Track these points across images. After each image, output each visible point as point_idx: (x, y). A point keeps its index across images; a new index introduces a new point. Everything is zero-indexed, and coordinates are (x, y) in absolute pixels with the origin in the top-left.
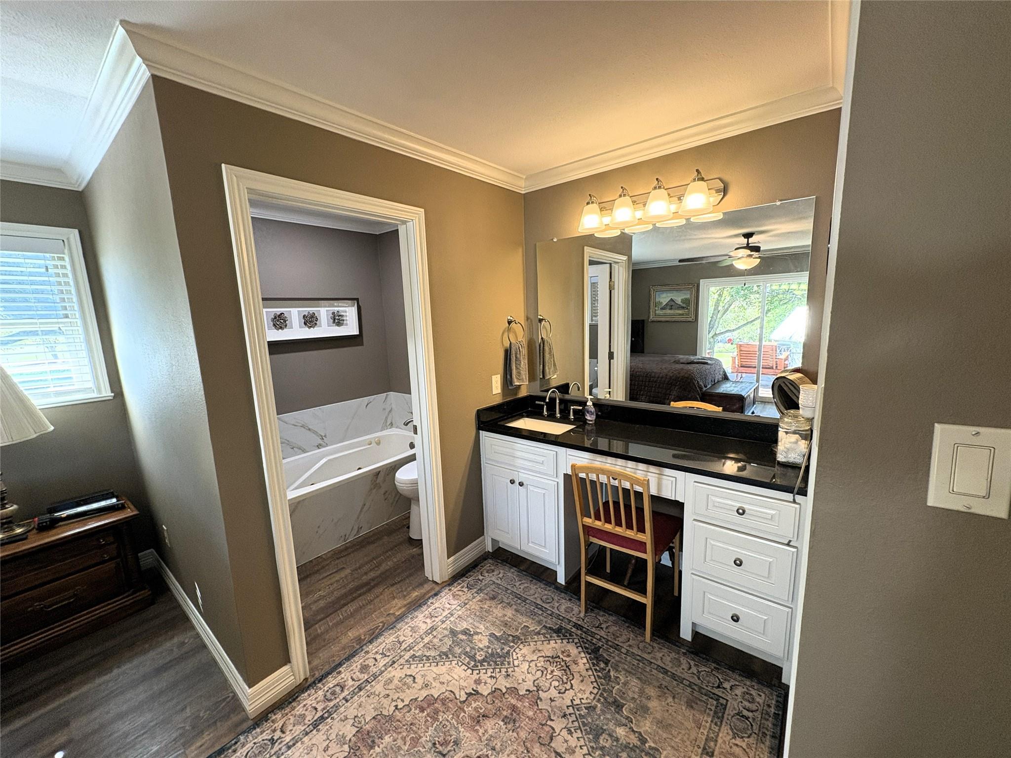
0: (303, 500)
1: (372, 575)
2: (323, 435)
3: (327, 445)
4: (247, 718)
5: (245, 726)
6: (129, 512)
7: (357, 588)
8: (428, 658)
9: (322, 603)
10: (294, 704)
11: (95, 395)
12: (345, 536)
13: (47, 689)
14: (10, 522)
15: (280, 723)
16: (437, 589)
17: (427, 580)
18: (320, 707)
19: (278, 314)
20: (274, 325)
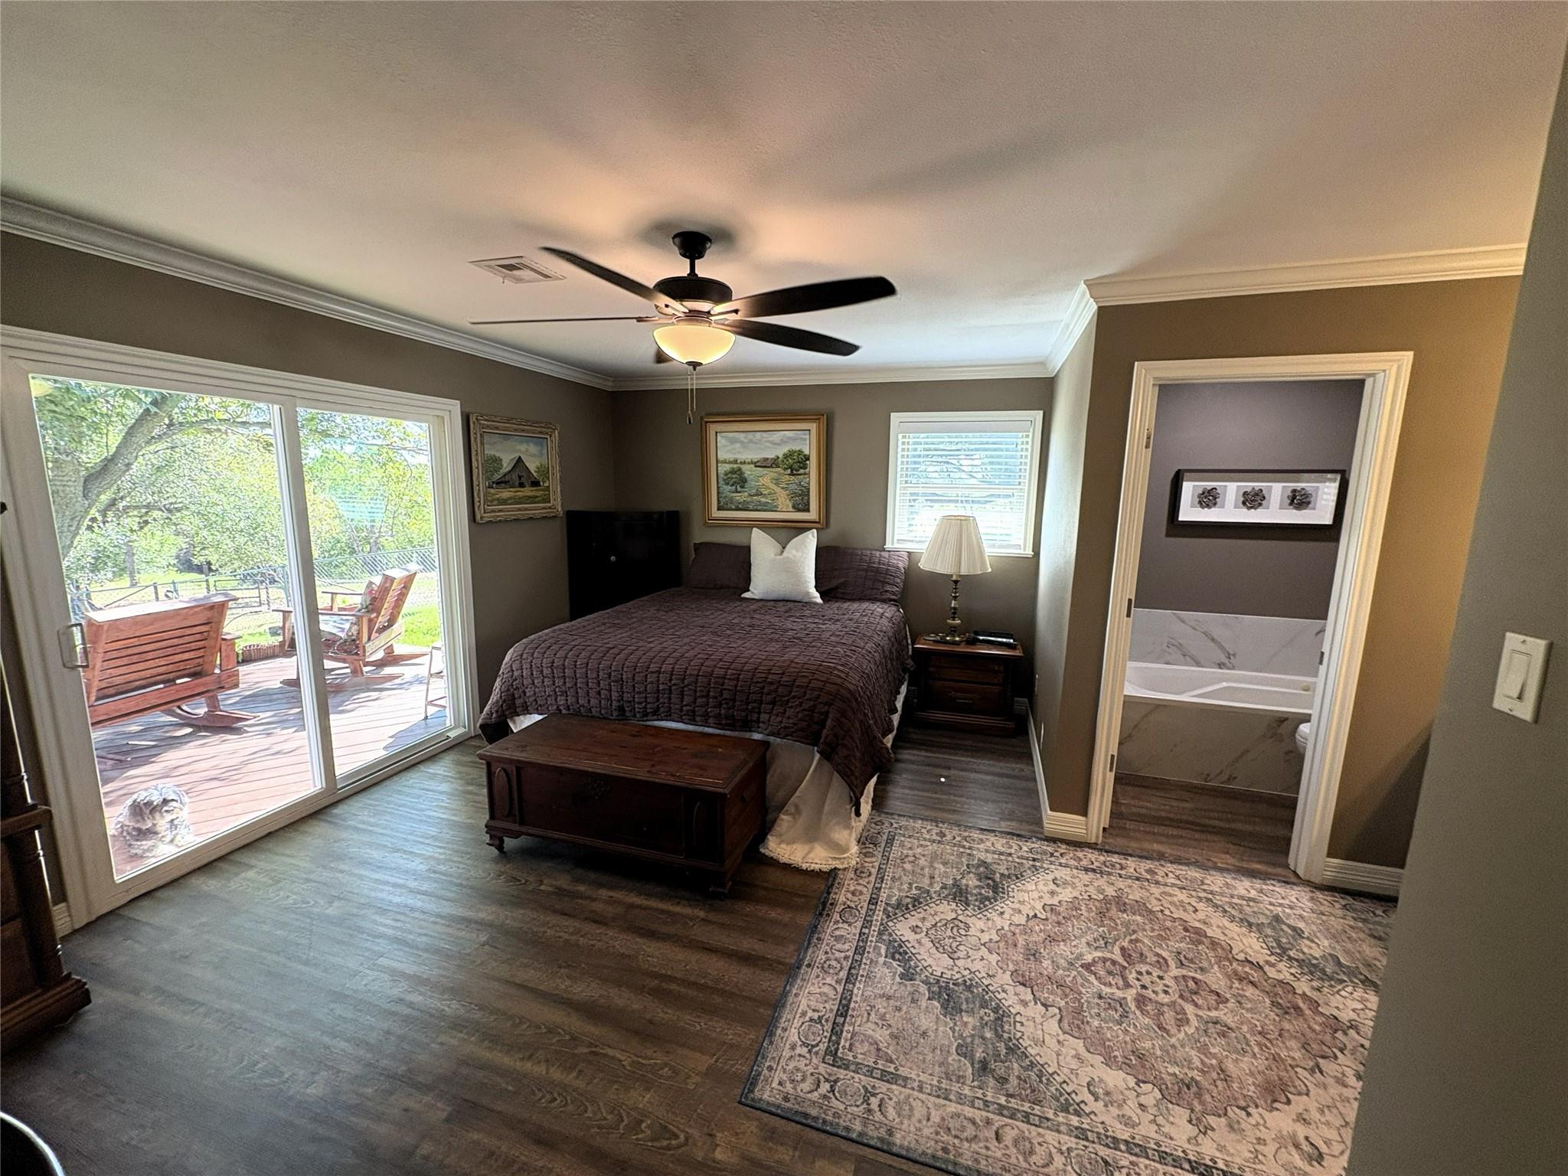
0: (1165, 706)
1: (1216, 823)
2: (1232, 652)
3: (1233, 668)
4: (1042, 833)
5: (1039, 836)
6: (1018, 653)
7: (1192, 823)
8: (1225, 911)
9: (1143, 811)
10: (1078, 849)
11: (1022, 552)
12: (1208, 775)
13: (946, 748)
14: (955, 631)
15: (1063, 851)
16: (1293, 879)
17: (1287, 867)
18: (1096, 864)
19: (1209, 488)
20: (1200, 502)
